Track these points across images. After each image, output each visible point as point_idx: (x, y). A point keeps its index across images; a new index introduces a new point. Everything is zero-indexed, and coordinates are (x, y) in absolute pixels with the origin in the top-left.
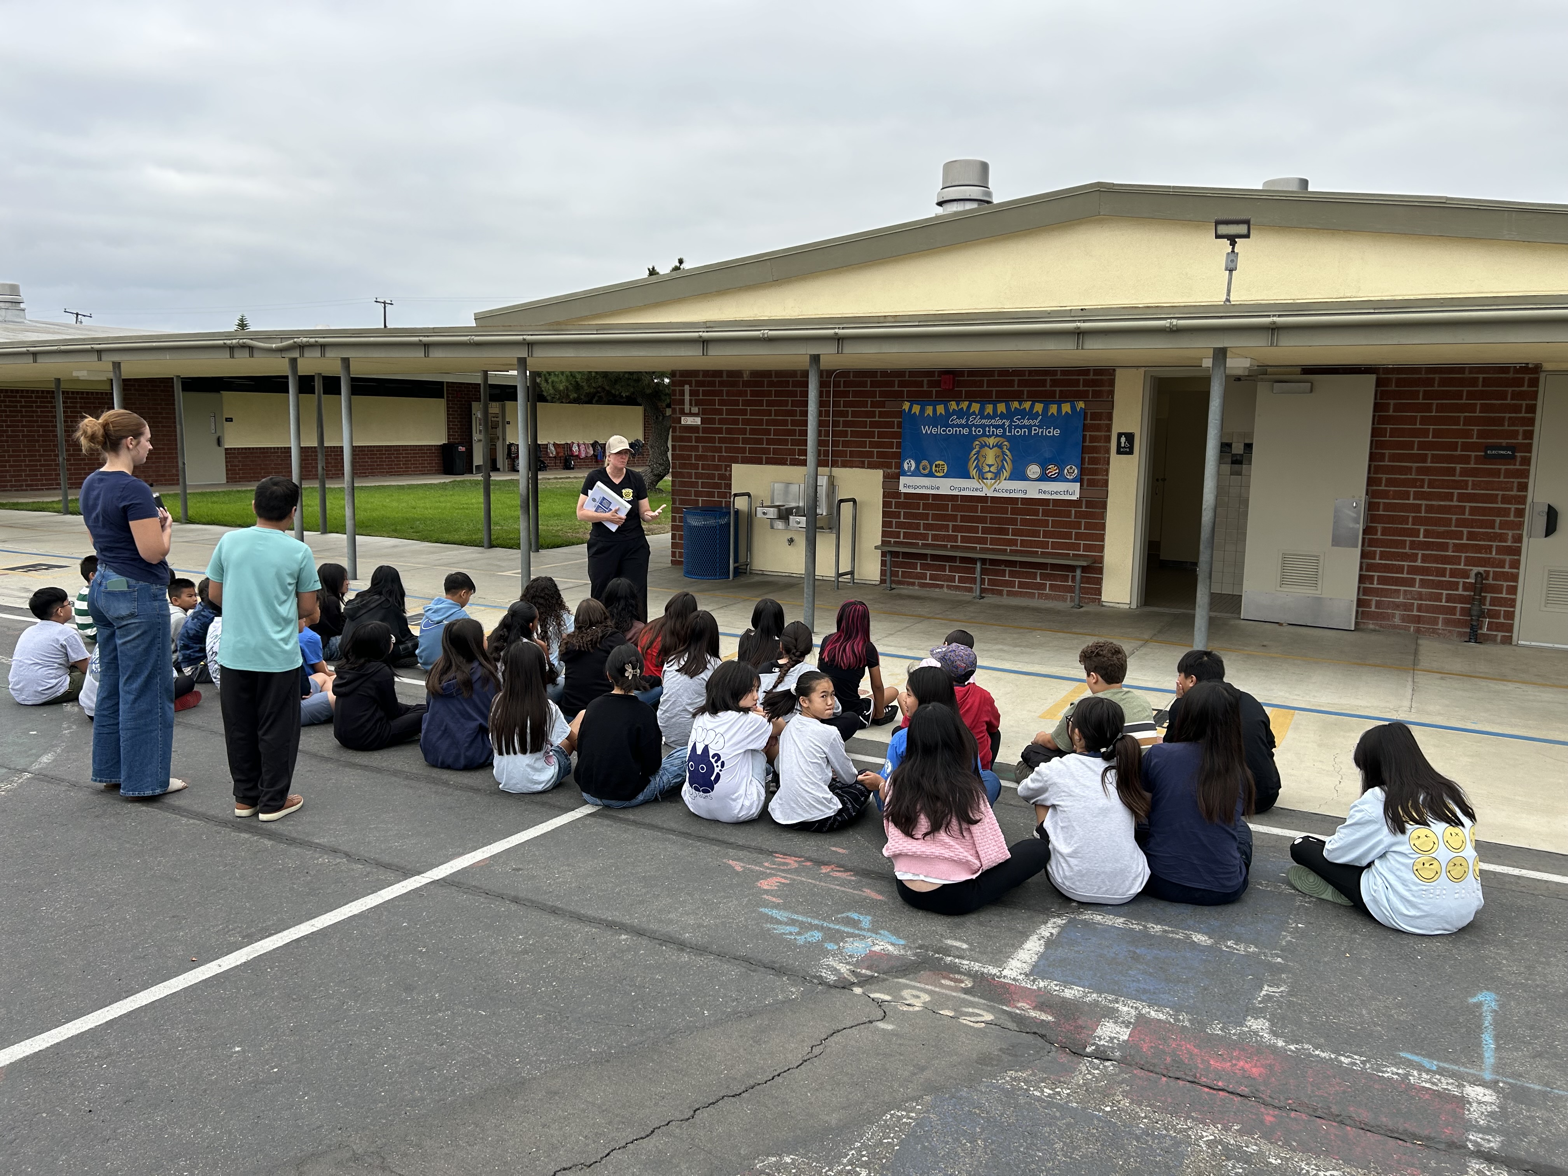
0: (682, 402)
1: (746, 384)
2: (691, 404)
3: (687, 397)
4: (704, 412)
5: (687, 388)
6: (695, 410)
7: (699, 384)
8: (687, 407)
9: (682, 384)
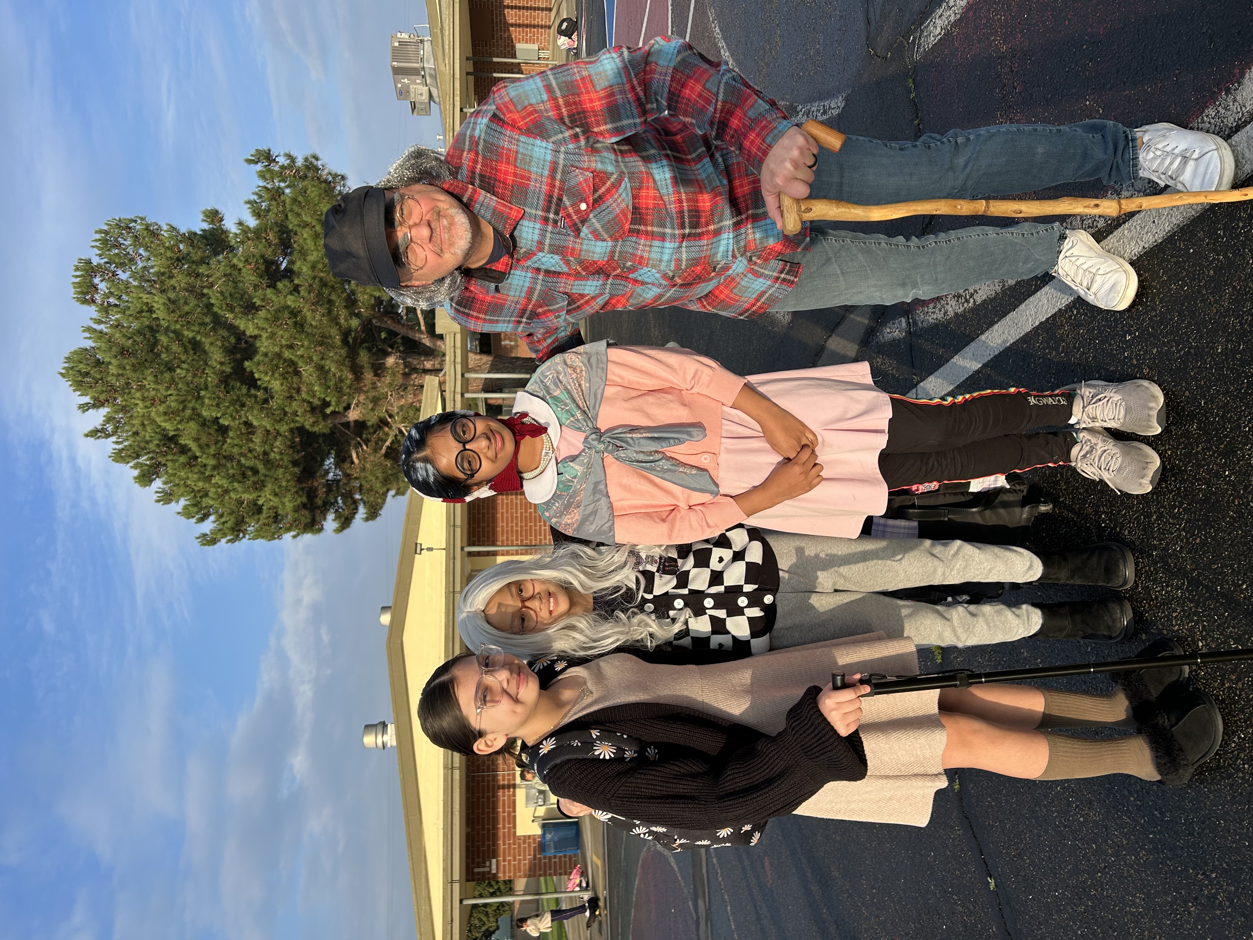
0: (484, 873)
1: (473, 830)
2: (484, 867)
3: (481, 870)
4: (489, 857)
5: (476, 870)
6: (488, 863)
7: (473, 862)
8: (487, 869)
9: (473, 872)
